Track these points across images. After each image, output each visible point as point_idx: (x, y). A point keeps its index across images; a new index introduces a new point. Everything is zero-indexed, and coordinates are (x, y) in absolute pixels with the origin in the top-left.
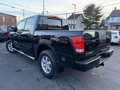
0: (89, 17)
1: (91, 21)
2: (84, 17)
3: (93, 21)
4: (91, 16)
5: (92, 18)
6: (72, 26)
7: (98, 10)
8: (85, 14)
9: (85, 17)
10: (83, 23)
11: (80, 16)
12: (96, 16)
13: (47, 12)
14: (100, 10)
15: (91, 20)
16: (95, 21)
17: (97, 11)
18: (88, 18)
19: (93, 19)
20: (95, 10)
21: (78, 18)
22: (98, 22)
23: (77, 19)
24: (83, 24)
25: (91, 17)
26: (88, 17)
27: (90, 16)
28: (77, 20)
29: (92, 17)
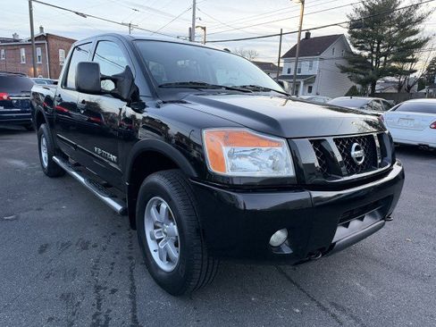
0: (372, 50)
1: (378, 62)
2: (351, 46)
3: (385, 64)
4: (379, 44)
5: (382, 50)
6: (302, 83)
7: (410, 22)
8: (354, 35)
9: (355, 46)
10: (344, 70)
11: (336, 46)
12: (402, 44)
13: (204, 29)
14: (420, 20)
15: (377, 59)
16: (393, 64)
17: (403, 26)
18: (366, 54)
19: (385, 55)
20: (399, 20)
21: (327, 54)
22: (407, 66)
23: (322, 55)
24: (346, 75)
25: (378, 48)
26: (367, 50)
27: (376, 45)
28: (321, 59)
29: (383, 47)
